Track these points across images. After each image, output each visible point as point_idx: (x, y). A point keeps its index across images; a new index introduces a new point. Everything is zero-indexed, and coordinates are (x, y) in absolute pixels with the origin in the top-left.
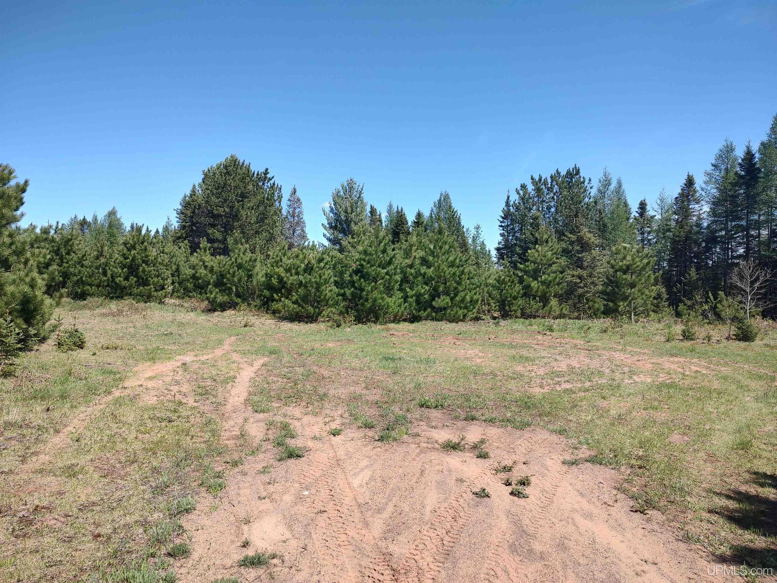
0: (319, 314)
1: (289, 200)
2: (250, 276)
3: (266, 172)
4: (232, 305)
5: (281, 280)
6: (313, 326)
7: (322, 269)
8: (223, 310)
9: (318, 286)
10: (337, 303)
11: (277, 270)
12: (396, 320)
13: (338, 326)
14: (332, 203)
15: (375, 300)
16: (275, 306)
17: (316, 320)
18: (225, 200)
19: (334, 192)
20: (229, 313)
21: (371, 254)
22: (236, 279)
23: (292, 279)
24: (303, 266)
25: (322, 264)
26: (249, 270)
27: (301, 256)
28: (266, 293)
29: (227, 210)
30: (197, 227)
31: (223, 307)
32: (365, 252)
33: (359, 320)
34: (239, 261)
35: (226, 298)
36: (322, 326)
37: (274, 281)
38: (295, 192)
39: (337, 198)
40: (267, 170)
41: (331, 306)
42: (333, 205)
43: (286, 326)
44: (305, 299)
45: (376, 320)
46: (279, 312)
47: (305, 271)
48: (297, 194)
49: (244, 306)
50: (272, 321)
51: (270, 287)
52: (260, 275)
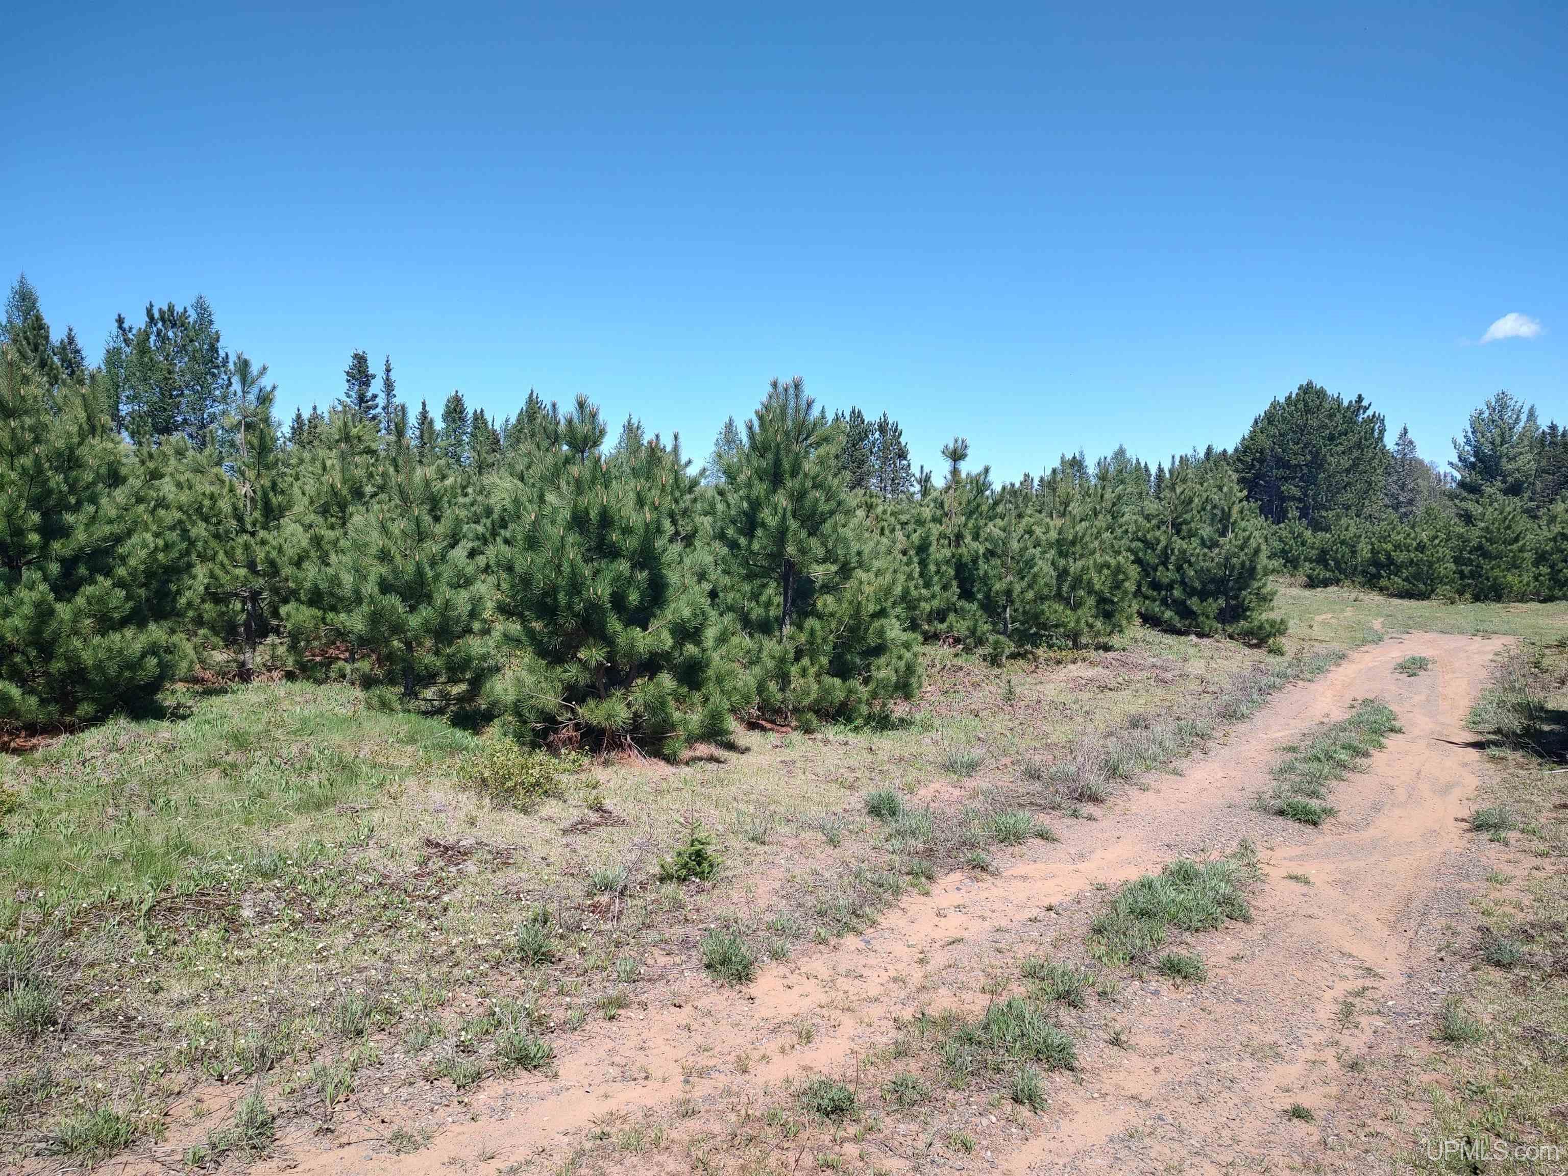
0: (1433, 591)
1: (1397, 444)
2: (1354, 553)
3: (1360, 398)
4: (1337, 582)
5: (1389, 557)
6: (1425, 603)
7: (1435, 547)
8: (1326, 586)
9: (1431, 565)
10: (1453, 581)
11: (1385, 546)
12: (1522, 598)
13: (1452, 603)
14: (1470, 430)
15: (1495, 579)
16: (1384, 582)
17: (1428, 598)
18: (1306, 446)
19: (1473, 412)
20: (1332, 589)
21: (1492, 532)
22: (1339, 556)
23: (1401, 557)
24: (1415, 544)
25: (1437, 542)
26: (1354, 546)
27: (1412, 535)
28: (1372, 570)
29: (1309, 457)
30: (1266, 482)
31: (1325, 583)
32: (1487, 529)
33: (1476, 598)
34: (1342, 537)
35: (1328, 574)
36: (1434, 603)
37: (1382, 558)
38: (1405, 431)
39: (1477, 424)
40: (1360, 396)
41: (1446, 584)
42: (1470, 434)
43: (1396, 602)
44: (1417, 576)
45: (1498, 598)
46: (1387, 589)
47: (1416, 549)
48: (1409, 435)
49: (1347, 582)
50: (1381, 598)
51: (1376, 563)
52: (1365, 551)
